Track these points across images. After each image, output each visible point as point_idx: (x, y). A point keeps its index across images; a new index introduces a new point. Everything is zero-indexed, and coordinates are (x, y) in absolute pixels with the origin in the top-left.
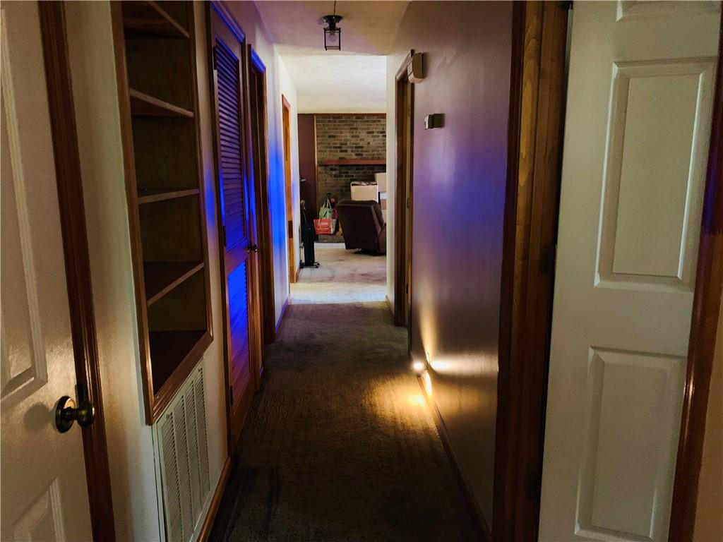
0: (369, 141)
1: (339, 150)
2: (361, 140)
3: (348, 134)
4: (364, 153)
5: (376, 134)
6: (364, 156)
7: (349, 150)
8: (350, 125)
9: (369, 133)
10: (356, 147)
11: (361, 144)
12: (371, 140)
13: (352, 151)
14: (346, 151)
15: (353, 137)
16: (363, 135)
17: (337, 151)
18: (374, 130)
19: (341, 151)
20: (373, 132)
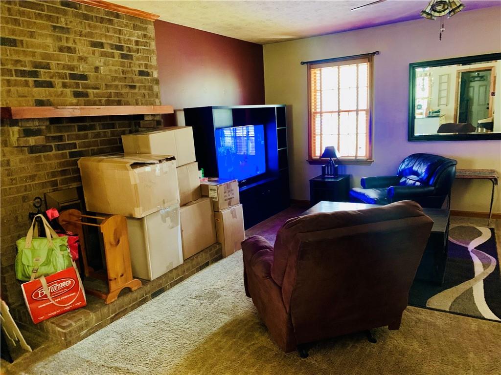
0: (97, 64)
1: (31, 80)
2: (81, 59)
3: (49, 41)
4: (90, 91)
5: (107, 49)
6: (91, 97)
7: (58, 81)
8: (49, 18)
9: (94, 45)
10: (73, 77)
11: (82, 68)
12: (99, 62)
13: (64, 85)
14: (50, 85)
15: (61, 49)
16: (83, 48)
17: (26, 84)
18: (103, 41)
19: (38, 84)
20: (101, 45)
